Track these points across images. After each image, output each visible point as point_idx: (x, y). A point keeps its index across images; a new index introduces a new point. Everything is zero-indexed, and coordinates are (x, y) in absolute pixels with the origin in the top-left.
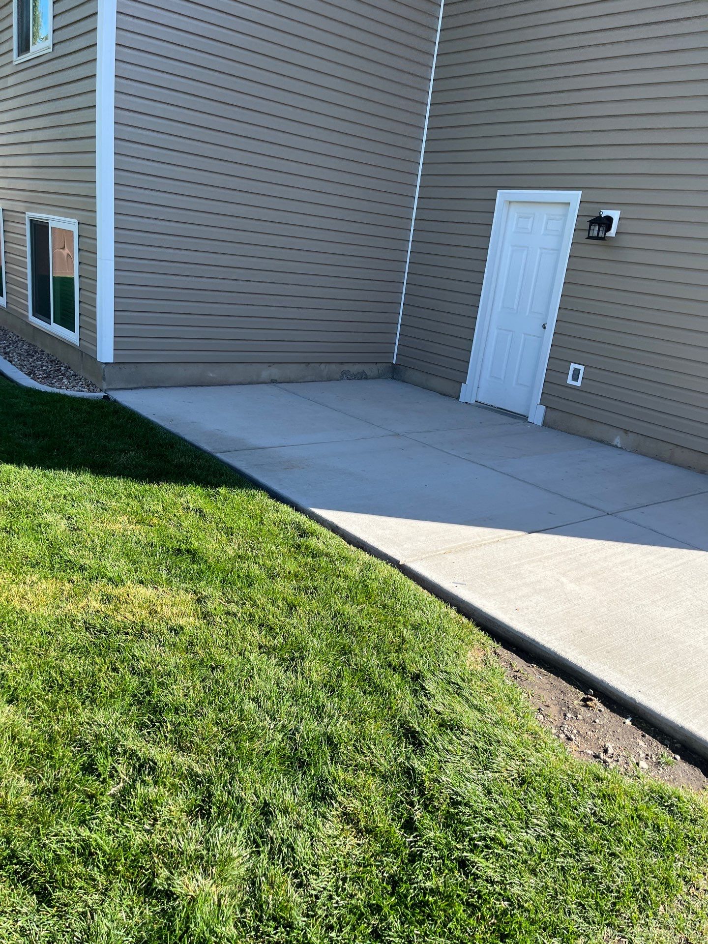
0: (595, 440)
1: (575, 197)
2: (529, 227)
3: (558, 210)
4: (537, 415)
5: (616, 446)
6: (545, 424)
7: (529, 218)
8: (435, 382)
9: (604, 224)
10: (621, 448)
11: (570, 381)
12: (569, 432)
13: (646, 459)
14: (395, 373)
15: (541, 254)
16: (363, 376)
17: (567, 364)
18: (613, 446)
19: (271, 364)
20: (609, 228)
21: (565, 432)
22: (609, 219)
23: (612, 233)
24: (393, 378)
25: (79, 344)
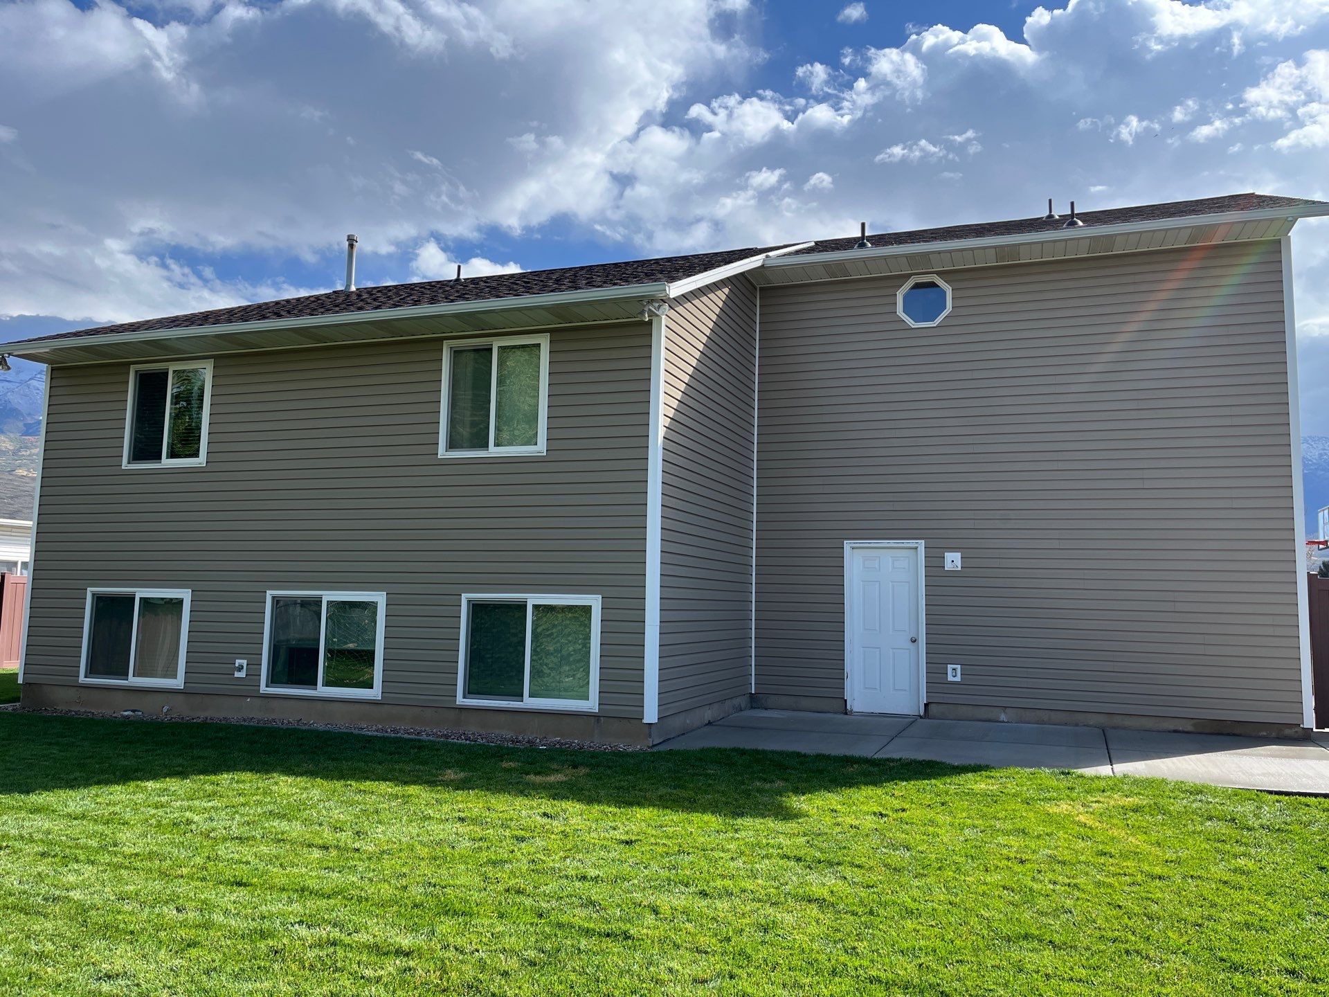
0: (984, 721)
1: (920, 544)
2: (877, 566)
3: (901, 554)
5: (1003, 722)
6: (931, 717)
7: (875, 558)
10: (1008, 722)
11: (950, 678)
12: (959, 719)
14: (755, 702)
15: (893, 586)
16: (740, 709)
17: (945, 666)
21: (955, 720)
24: (752, 707)
25: (599, 709)
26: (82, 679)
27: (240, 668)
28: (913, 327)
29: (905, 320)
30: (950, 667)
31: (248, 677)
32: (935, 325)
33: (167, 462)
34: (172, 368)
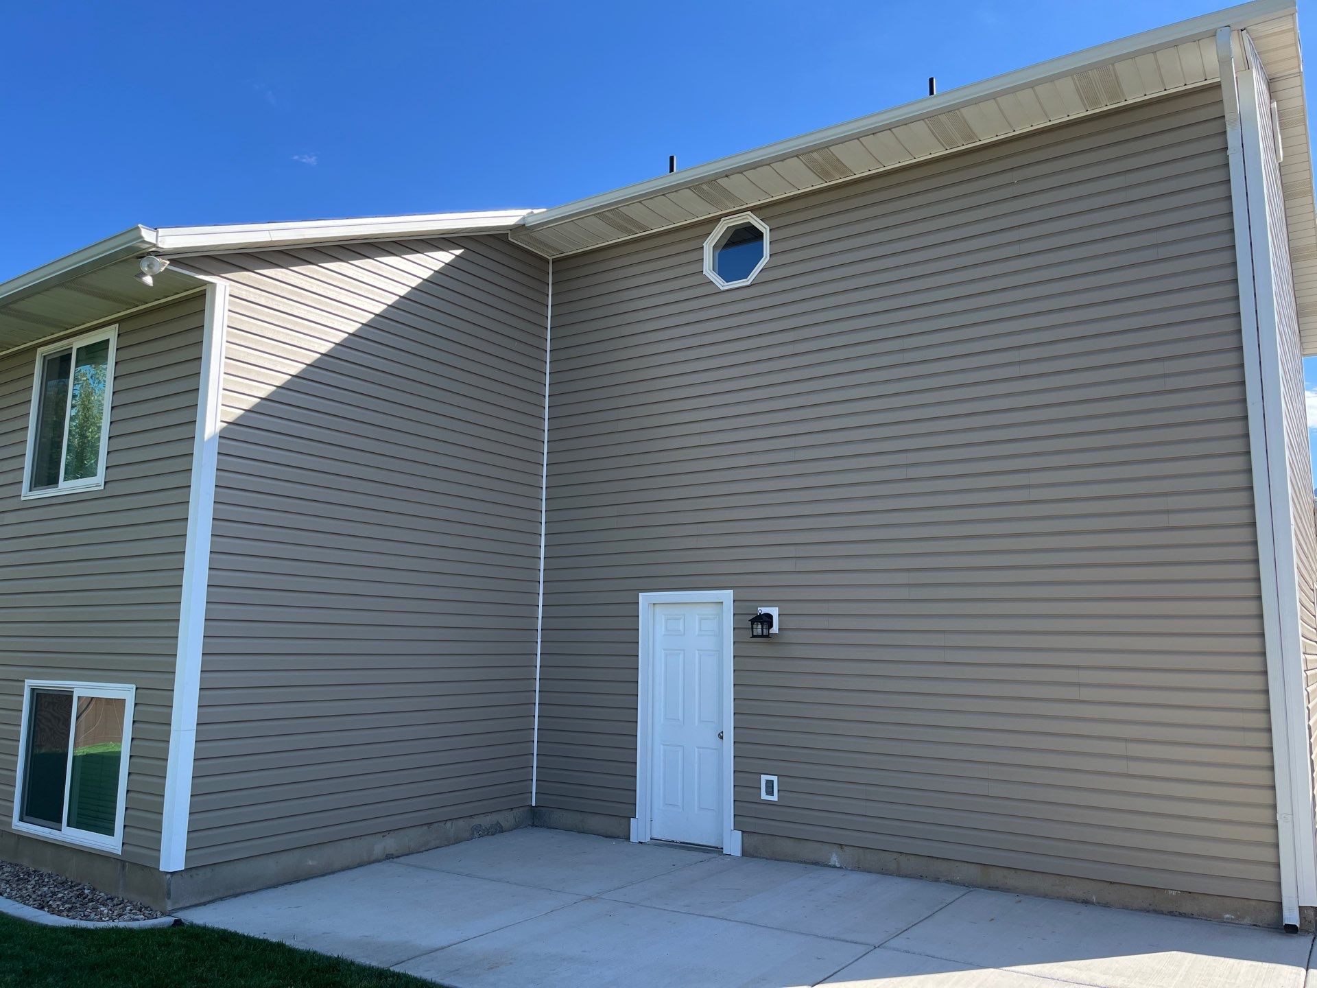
0: (808, 863)
1: (727, 596)
2: (681, 628)
3: (709, 611)
4: (733, 843)
5: (834, 867)
6: (745, 853)
7: (679, 619)
8: (595, 822)
9: (765, 621)
10: (841, 868)
11: (764, 796)
12: (776, 858)
13: (873, 877)
14: (536, 818)
15: (700, 656)
16: (498, 829)
17: (756, 776)
18: (830, 866)
19: (385, 833)
20: (771, 626)
21: (771, 859)
22: (770, 617)
23: (775, 629)
24: (533, 825)
25: (122, 850)
28: (722, 289)
29: (713, 279)
30: (764, 778)
32: (748, 284)
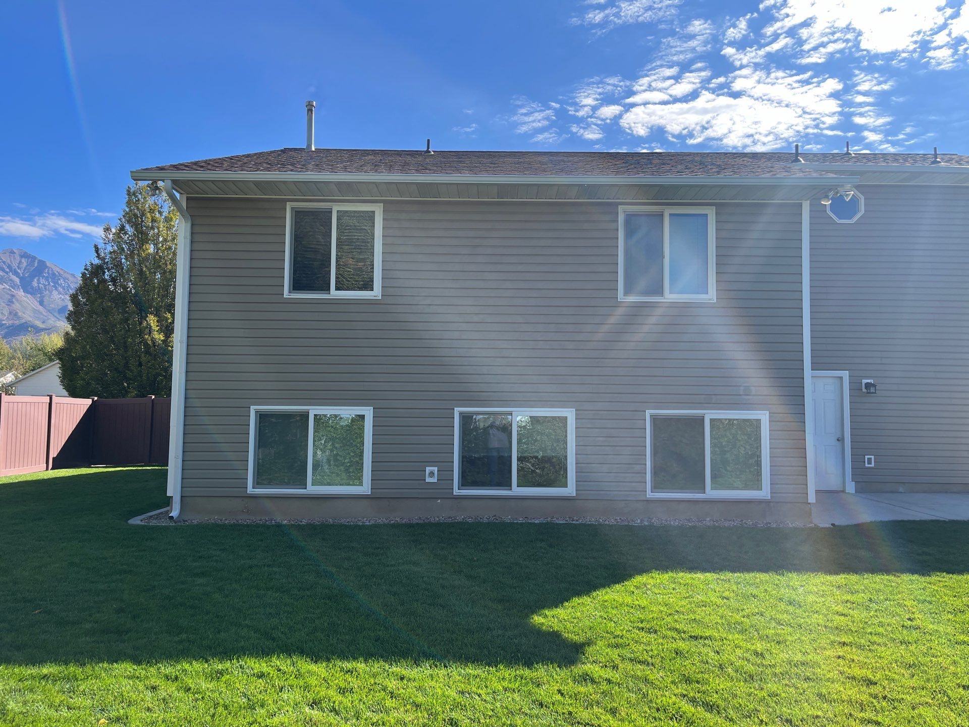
0: (888, 492)
1: (845, 374)
4: (851, 488)
6: (857, 491)
10: (904, 493)
15: (824, 402)
18: (899, 493)
25: (771, 497)
26: (250, 490)
27: (432, 474)
28: (838, 222)
29: (832, 217)
30: (867, 457)
31: (440, 482)
32: (853, 222)
33: (334, 293)
34: (336, 208)
